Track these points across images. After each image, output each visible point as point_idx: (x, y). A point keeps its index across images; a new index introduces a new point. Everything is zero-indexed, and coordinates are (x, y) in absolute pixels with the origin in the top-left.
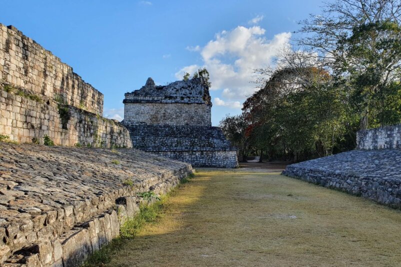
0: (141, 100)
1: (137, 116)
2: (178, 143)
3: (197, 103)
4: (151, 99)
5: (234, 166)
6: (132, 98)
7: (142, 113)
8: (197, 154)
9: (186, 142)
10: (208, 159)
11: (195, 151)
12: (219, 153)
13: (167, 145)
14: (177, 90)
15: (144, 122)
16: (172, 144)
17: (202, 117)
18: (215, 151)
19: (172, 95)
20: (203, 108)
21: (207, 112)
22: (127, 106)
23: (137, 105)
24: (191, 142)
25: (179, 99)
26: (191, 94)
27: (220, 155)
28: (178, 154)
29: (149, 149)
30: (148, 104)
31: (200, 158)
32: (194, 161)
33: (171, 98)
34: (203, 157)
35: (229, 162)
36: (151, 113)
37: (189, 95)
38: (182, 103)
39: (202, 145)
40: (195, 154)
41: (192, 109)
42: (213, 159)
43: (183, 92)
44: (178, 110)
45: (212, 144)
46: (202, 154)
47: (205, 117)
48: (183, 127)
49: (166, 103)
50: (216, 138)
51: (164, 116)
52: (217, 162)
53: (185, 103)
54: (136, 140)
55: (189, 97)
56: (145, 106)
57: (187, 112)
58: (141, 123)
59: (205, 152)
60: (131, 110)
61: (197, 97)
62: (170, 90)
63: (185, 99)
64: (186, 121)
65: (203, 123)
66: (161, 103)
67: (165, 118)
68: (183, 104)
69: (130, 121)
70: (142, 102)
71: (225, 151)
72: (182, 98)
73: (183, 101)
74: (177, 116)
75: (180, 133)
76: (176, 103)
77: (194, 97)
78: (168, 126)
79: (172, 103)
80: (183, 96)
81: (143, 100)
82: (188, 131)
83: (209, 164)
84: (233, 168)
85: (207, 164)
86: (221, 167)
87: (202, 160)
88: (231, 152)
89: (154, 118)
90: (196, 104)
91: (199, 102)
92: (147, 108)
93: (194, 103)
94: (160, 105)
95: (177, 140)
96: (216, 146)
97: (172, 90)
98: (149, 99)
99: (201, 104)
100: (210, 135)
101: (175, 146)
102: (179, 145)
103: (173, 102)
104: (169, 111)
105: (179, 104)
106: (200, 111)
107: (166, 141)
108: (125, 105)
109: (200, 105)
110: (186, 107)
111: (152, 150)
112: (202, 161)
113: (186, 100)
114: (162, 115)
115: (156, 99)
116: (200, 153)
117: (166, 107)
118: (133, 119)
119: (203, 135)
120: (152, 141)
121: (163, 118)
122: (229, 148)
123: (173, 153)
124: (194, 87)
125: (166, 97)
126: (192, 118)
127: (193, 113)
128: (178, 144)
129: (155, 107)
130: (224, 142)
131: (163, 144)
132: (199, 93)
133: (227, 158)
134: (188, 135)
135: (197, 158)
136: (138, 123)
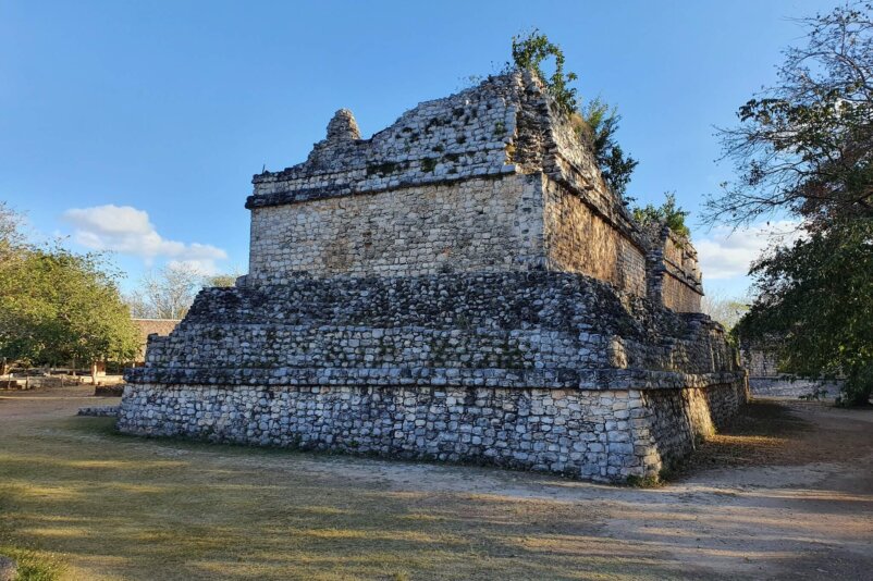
0: (295, 193)
1: (286, 251)
2: (386, 349)
3: (486, 177)
4: (325, 184)
5: (625, 472)
6: (270, 188)
7: (298, 240)
8: (451, 401)
9: (415, 348)
10: (497, 427)
11: (442, 388)
12: (548, 402)
13: (345, 360)
14: (415, 137)
15: (303, 273)
16: (363, 354)
17: (504, 233)
18: (529, 389)
19: (391, 159)
20: (509, 195)
21: (527, 210)
22: (258, 218)
23: (286, 210)
24: (433, 344)
25: (414, 172)
26: (461, 140)
27: (555, 406)
28: (376, 397)
29: (277, 374)
30: (316, 204)
31: (462, 422)
32: (435, 431)
33: (387, 168)
34: (475, 417)
35: (596, 447)
36: (327, 237)
37: (454, 148)
38: (428, 184)
39: (478, 357)
40: (441, 401)
41: (465, 201)
42: (520, 429)
43: (435, 141)
44: (412, 216)
45: (518, 353)
46: (471, 400)
47: (518, 231)
48: (423, 282)
49: (374, 193)
50: (548, 326)
51: (368, 244)
52: (537, 447)
53: (437, 184)
54: (250, 340)
55: (454, 157)
56: (308, 214)
57: (445, 219)
58: (296, 274)
59: (482, 394)
60: (268, 232)
61: (486, 151)
62: (390, 140)
63: (439, 167)
64: (442, 257)
65: (508, 259)
66: (355, 193)
67: (371, 249)
68: (431, 189)
69: (264, 271)
70: (298, 197)
71: (576, 388)
72: (428, 164)
73: (428, 177)
74: (411, 240)
75: (405, 309)
76: (404, 185)
77: (471, 154)
78: (372, 281)
79: (390, 189)
80: (433, 155)
81: (302, 191)
82: (437, 296)
83: (500, 449)
84: (616, 481)
85: (490, 452)
86: (557, 475)
87: (466, 428)
88: (606, 398)
89: (334, 253)
90: (479, 182)
91: (492, 171)
92: (311, 219)
93: (471, 177)
94: (355, 201)
95: (381, 339)
96: (539, 365)
97: (398, 137)
98: (318, 185)
99: (500, 176)
100: (525, 311)
101: (375, 364)
102: (388, 358)
103: (395, 183)
104: (381, 222)
105: (418, 191)
106: (496, 209)
107: (343, 343)
108: (254, 214)
109: (498, 183)
110: (442, 199)
111: (284, 380)
112: (470, 436)
113: (441, 170)
114: (361, 238)
115: (339, 182)
116: (461, 396)
117: (371, 207)
118: (274, 264)
119: (492, 310)
120: (298, 343)
121: (363, 250)
122: (593, 377)
123: (358, 391)
124: (474, 112)
125: (372, 170)
126: (466, 241)
127: (469, 222)
128: (382, 353)
129: (339, 212)
130: (578, 346)
131: (333, 354)
132: (497, 132)
133: (586, 425)
134: (432, 313)
135: (448, 420)
136: (286, 275)
